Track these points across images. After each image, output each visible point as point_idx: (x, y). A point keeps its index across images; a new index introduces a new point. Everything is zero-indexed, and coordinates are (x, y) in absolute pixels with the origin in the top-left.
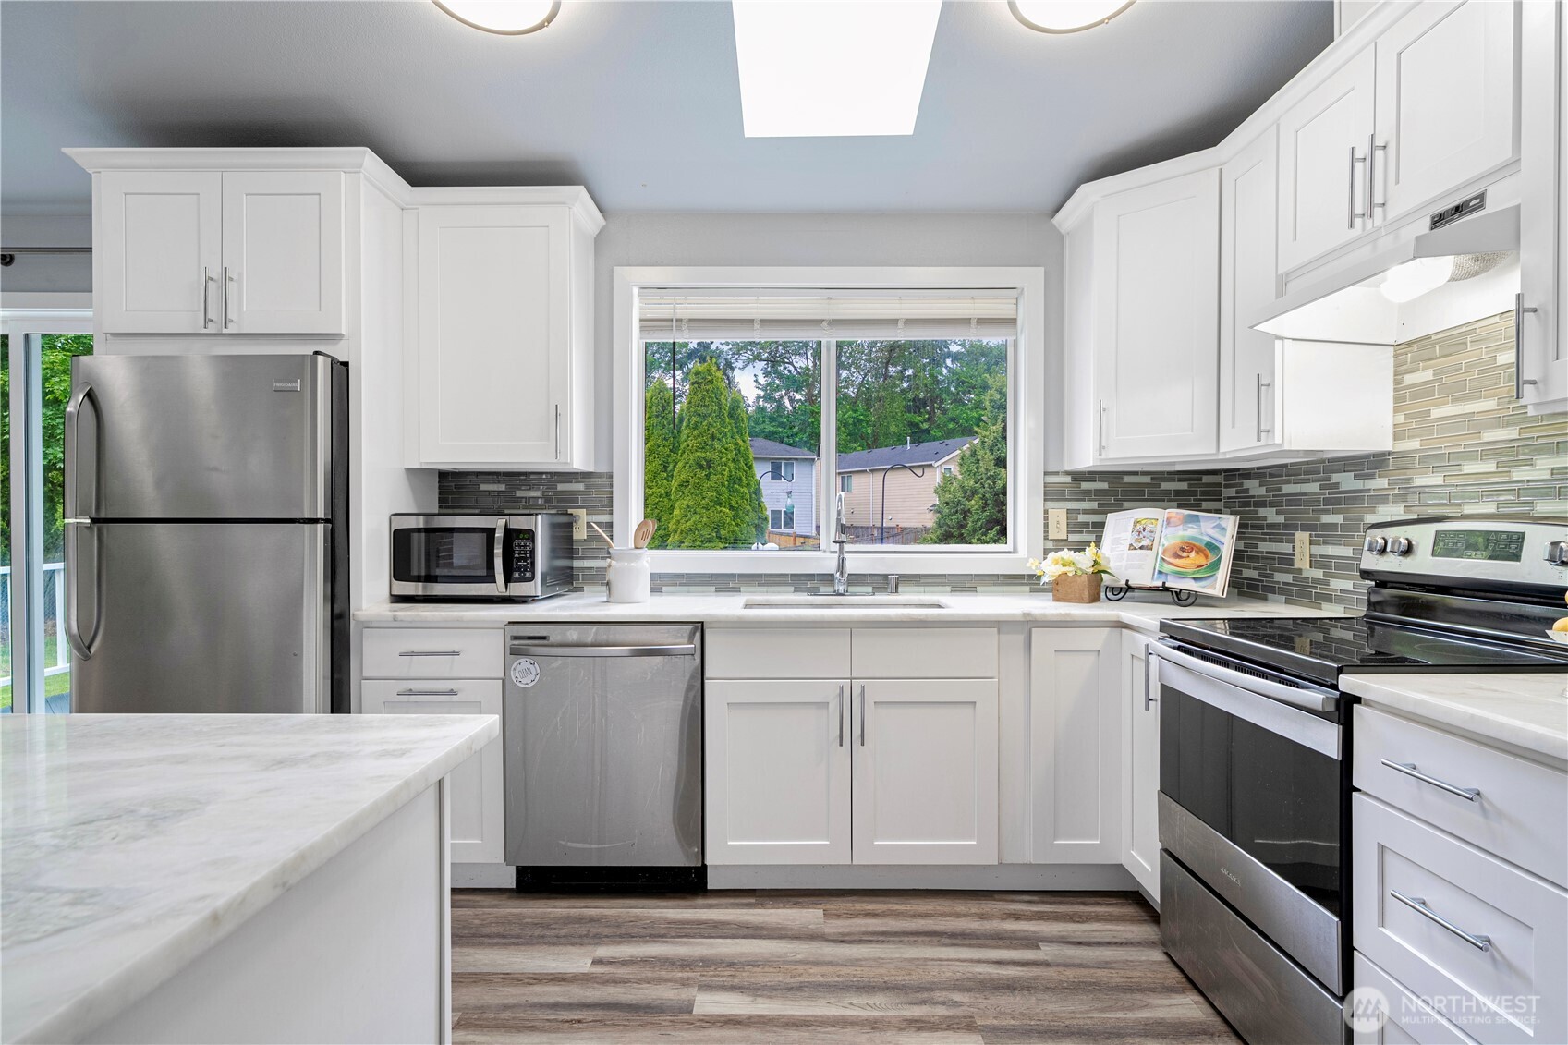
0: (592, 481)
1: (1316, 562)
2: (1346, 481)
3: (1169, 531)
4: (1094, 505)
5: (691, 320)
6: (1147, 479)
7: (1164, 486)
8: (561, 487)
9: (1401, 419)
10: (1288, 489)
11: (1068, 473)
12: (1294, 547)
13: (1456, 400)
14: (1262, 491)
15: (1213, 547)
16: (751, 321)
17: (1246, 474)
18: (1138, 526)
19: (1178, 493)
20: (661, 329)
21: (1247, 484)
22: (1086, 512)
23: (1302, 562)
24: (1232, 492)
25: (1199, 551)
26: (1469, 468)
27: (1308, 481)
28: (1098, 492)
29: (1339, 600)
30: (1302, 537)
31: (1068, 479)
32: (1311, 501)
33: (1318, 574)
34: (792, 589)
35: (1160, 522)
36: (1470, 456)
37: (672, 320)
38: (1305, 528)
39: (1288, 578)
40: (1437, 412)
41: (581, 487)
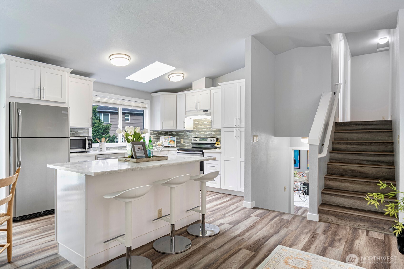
0: (85, 130)
1: (183, 142)
2: (188, 133)
3: (169, 139)
4: (155, 135)
5: (101, 102)
6: (161, 132)
7: (163, 133)
8: (79, 131)
9: (194, 127)
10: (179, 134)
11: (152, 131)
12: (180, 141)
13: (200, 126)
14: (175, 134)
15: (174, 141)
16: (111, 103)
17: (172, 131)
18: (165, 138)
19: (164, 134)
20: (96, 103)
21: (173, 133)
22: (155, 136)
23: (182, 142)
24: (170, 134)
25: (173, 141)
26: (201, 132)
27: (182, 133)
28: (156, 134)
29: (187, 147)
30: (182, 139)
31: (153, 132)
32: (183, 135)
33: (184, 144)
34: (118, 149)
35: (168, 138)
36: (202, 131)
37: (98, 101)
38: (182, 138)
39: (180, 144)
40: (198, 127)
41: (82, 131)
